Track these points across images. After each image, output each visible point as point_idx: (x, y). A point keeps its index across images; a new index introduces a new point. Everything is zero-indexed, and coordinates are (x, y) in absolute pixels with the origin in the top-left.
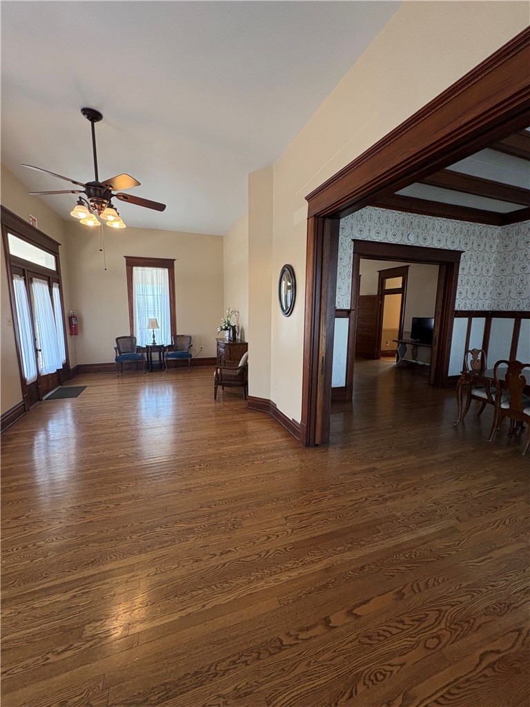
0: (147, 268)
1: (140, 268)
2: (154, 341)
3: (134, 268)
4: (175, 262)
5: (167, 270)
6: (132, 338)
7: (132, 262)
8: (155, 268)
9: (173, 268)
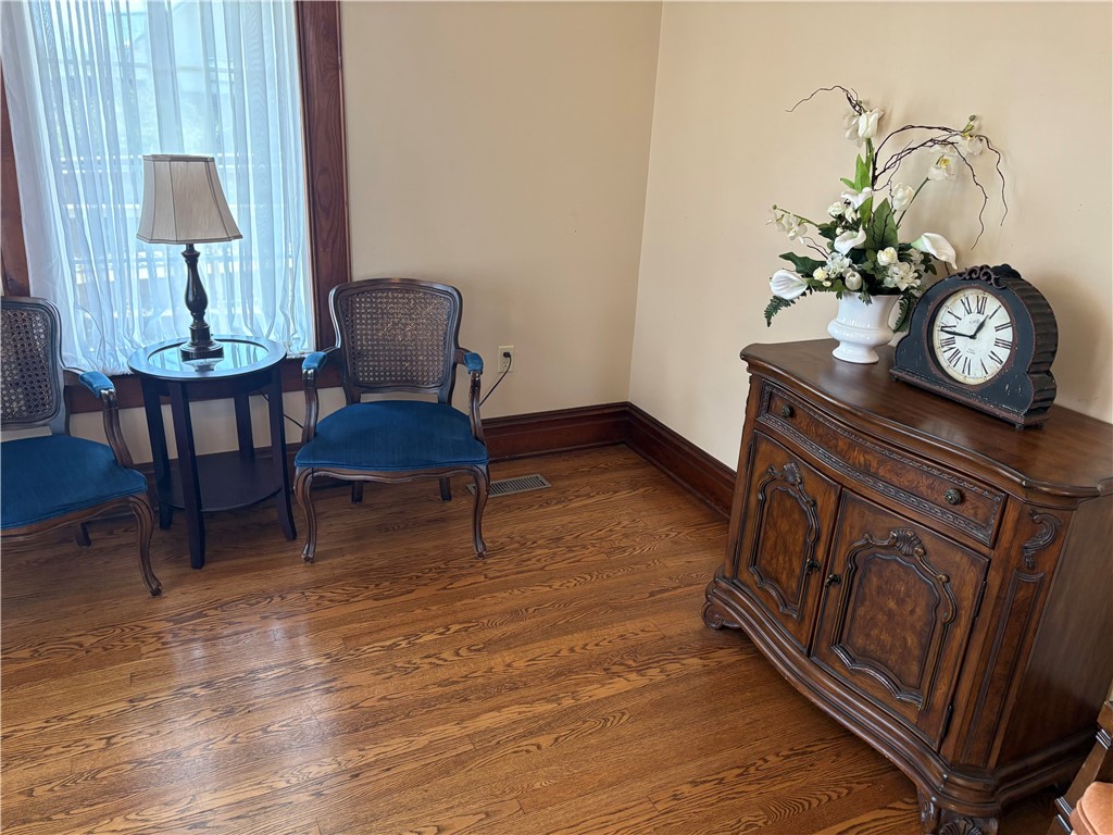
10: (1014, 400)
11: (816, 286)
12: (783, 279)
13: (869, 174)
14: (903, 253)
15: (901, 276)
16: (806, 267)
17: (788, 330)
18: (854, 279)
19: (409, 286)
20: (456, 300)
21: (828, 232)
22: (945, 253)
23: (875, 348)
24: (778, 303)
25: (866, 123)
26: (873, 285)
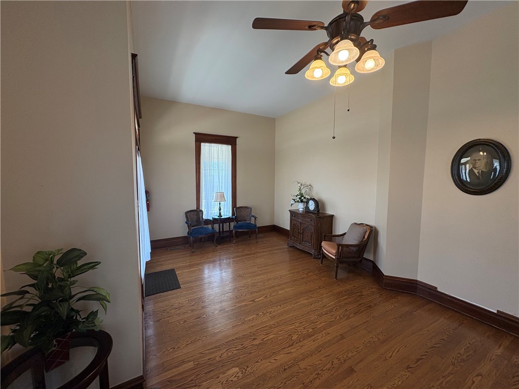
0: (213, 145)
1: (207, 144)
2: (220, 213)
3: (202, 144)
4: (237, 139)
5: (230, 147)
6: (198, 212)
7: (201, 138)
8: (220, 145)
9: (236, 145)
10: (315, 211)
11: (296, 202)
12: (292, 202)
13: (300, 190)
14: (305, 198)
15: (305, 200)
16: (294, 200)
17: (293, 208)
18: (300, 201)
19: (245, 207)
20: (251, 208)
21: (296, 196)
22: (309, 198)
23: (303, 208)
24: (292, 204)
25: (299, 185)
26: (302, 201)
